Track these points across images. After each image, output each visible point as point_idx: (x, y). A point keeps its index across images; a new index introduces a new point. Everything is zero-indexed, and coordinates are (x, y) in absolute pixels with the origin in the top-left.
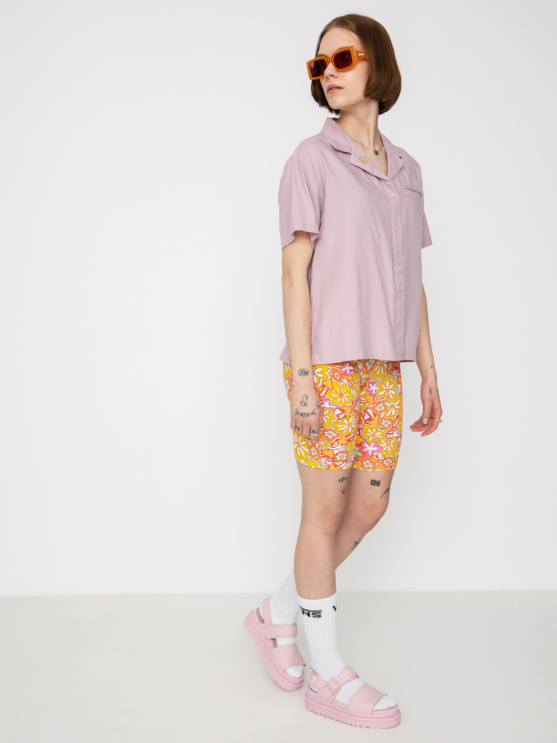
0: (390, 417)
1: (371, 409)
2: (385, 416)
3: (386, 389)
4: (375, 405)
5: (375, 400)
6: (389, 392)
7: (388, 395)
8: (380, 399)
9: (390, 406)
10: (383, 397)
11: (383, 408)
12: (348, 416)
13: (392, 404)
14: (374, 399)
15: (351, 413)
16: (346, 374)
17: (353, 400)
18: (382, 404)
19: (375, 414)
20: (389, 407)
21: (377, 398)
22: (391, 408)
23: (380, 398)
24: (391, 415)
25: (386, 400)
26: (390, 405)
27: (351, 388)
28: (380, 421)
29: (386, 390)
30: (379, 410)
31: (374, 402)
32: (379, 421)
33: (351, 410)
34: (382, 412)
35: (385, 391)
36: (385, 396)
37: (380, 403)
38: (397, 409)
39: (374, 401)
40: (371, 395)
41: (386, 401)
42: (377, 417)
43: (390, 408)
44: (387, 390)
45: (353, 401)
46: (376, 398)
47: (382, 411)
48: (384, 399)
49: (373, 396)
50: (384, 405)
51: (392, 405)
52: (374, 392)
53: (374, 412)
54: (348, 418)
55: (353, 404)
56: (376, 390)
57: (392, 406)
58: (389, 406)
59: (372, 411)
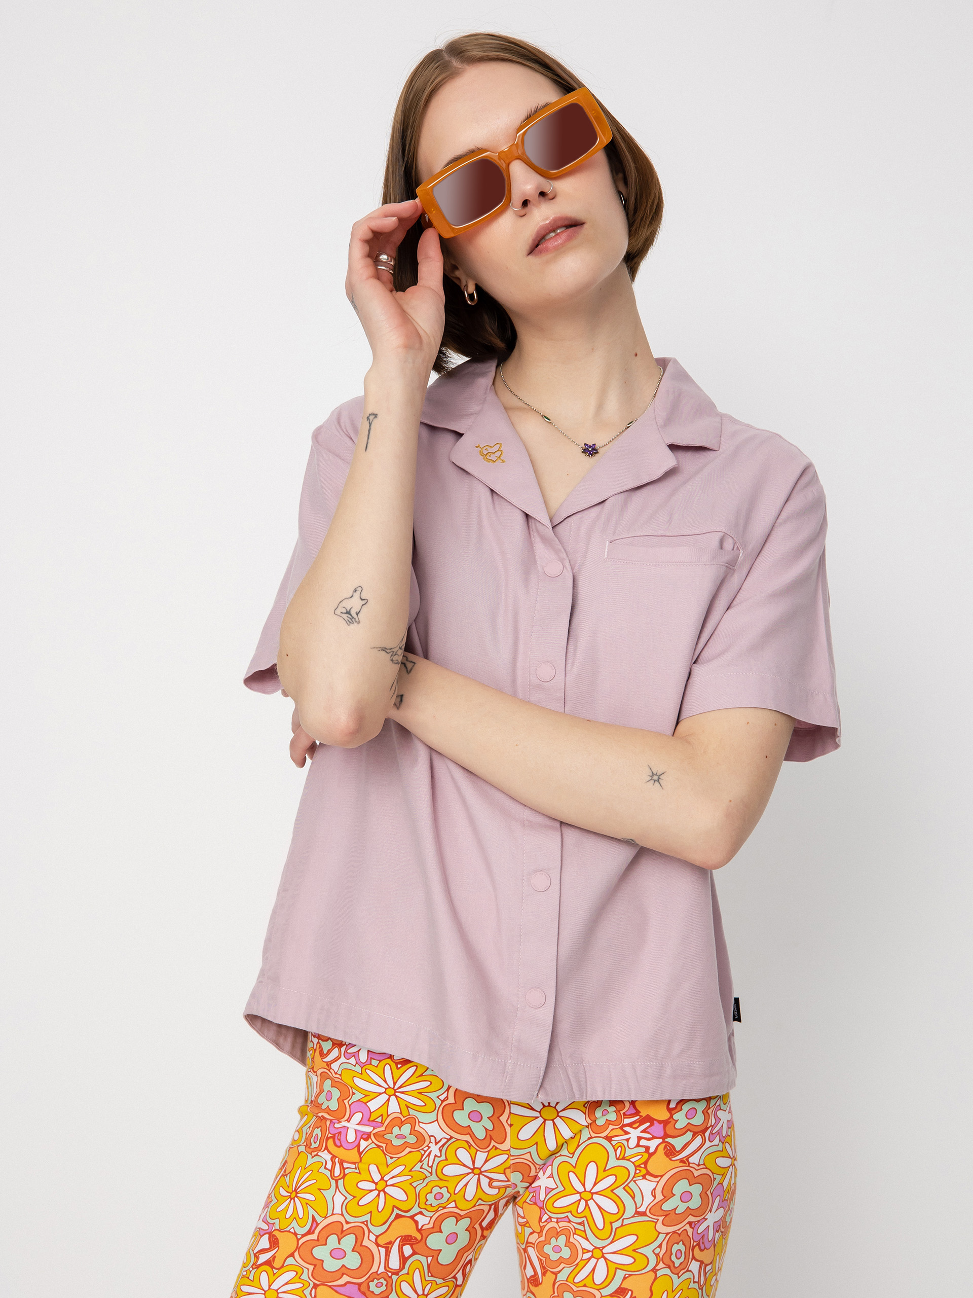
0: (585, 1286)
1: (534, 1248)
2: (570, 1279)
3: (581, 1189)
4: (543, 1238)
5: (543, 1221)
6: (591, 1203)
7: (587, 1213)
8: (557, 1222)
9: (589, 1251)
10: (569, 1214)
11: (566, 1253)
12: (277, 1264)
13: (600, 1244)
14: (540, 1219)
15: (292, 1258)
16: (339, 1140)
17: (319, 1219)
18: (562, 1239)
19: (544, 1268)
20: (583, 1253)
21: (550, 1218)
22: (592, 1256)
23: (557, 1218)
24: (589, 1282)
25: (577, 1226)
26: (591, 1248)
27: (333, 1182)
28: (556, 1294)
29: (580, 1193)
30: (554, 1257)
31: (542, 1228)
32: (554, 1293)
33: (298, 1248)
34: (562, 1265)
35: (577, 1197)
36: (575, 1213)
37: (557, 1235)
38: (619, 1267)
39: (542, 1225)
40: (535, 1204)
41: (577, 1232)
42: (550, 1277)
43: (589, 1259)
44: (587, 1196)
45: (318, 1224)
46: (545, 1217)
47: (561, 1260)
48: (570, 1221)
49: (540, 1208)
50: (568, 1243)
51: (596, 1248)
52: (542, 1197)
53: (541, 1260)
54: (275, 1271)
55: (310, 1232)
56: (549, 1190)
57: (598, 1253)
58: (585, 1251)
59: (538, 1257)
